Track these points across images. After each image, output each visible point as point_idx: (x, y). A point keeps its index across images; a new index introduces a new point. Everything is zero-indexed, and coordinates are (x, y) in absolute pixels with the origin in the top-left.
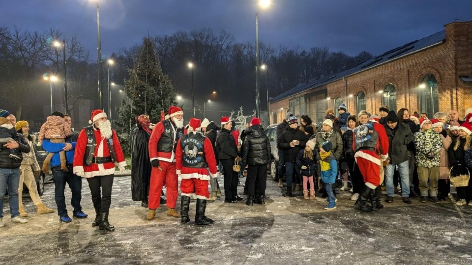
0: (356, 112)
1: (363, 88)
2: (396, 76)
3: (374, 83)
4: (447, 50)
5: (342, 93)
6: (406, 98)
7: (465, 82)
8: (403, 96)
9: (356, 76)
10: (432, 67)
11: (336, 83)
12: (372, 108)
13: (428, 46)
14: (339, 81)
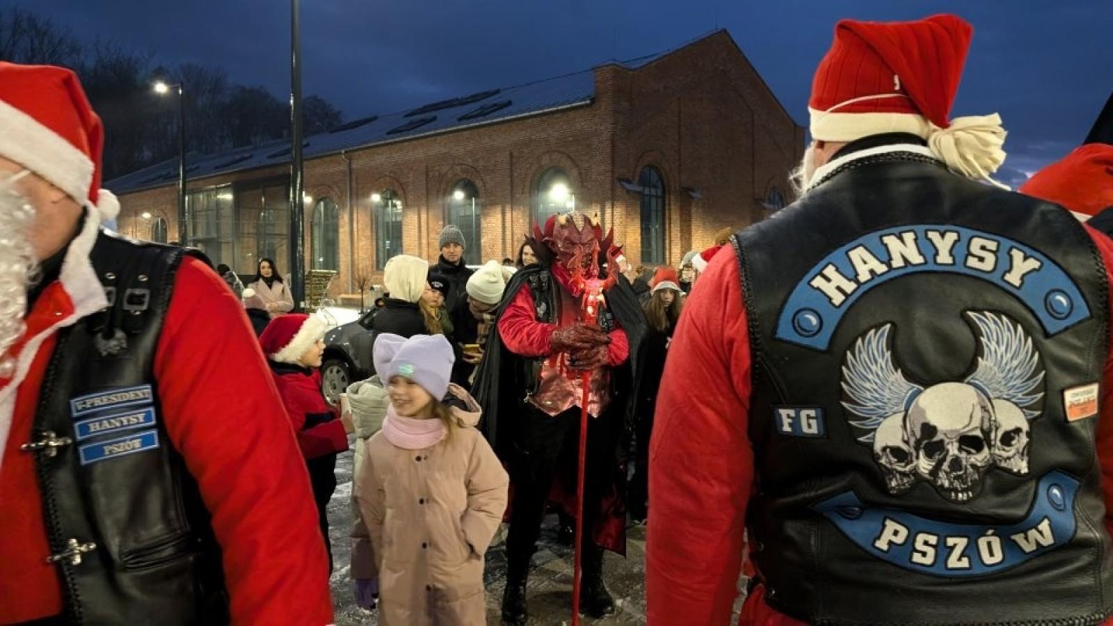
0: (374, 237)
1: (398, 181)
2: (481, 163)
3: (427, 175)
4: (597, 120)
5: (336, 189)
6: (504, 214)
7: (628, 191)
8: (499, 209)
9: (379, 150)
10: (563, 153)
11: (318, 161)
12: (420, 231)
13: (560, 105)
14: (328, 159)
